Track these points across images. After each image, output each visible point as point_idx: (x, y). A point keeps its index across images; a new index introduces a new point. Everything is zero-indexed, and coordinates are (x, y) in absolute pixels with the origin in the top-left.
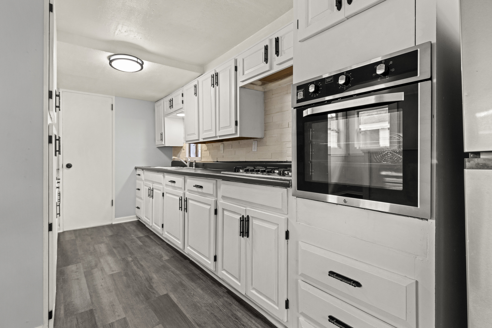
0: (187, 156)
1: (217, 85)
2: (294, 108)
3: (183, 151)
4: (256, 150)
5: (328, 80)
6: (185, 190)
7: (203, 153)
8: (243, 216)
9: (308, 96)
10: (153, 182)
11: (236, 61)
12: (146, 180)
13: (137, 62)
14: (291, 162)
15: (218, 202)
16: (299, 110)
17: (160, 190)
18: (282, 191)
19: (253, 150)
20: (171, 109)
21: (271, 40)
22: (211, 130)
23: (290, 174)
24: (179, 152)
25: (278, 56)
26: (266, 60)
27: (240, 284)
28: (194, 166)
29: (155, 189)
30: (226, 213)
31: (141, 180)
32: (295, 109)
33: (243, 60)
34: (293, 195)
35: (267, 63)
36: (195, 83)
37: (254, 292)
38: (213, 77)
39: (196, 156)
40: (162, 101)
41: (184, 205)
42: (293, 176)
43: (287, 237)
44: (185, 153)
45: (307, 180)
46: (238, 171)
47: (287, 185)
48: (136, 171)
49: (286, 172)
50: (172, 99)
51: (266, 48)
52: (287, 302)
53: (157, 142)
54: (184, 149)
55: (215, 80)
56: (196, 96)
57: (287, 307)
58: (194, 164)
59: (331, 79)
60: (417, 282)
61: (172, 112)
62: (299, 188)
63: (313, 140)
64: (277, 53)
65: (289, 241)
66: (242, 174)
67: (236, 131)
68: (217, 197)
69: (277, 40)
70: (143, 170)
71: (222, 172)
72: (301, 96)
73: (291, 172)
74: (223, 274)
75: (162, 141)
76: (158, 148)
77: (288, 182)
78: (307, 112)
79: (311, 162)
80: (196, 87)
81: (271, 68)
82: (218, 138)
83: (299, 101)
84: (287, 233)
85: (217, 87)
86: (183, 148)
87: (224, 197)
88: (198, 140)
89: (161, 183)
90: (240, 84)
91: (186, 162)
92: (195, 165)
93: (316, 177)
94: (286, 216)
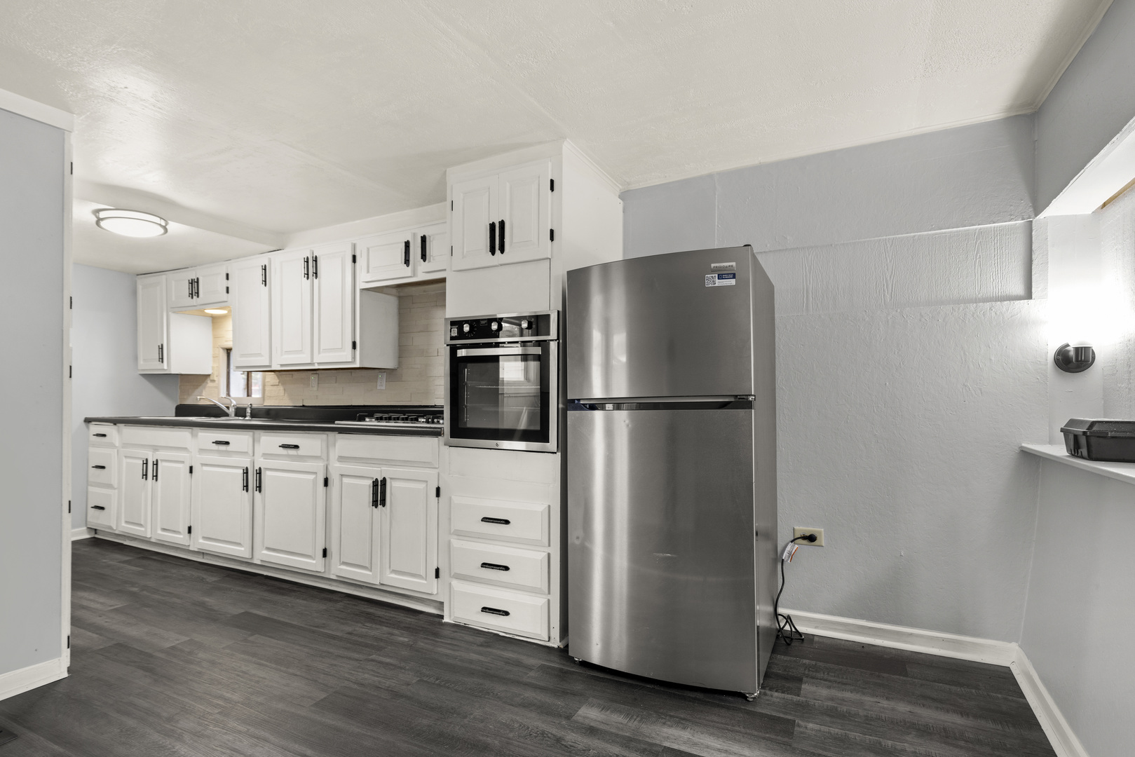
0: (223, 394)
1: (316, 277)
2: (447, 345)
3: (210, 384)
4: (384, 388)
5: (483, 322)
6: (254, 455)
7: (267, 388)
8: (377, 479)
9: (461, 335)
10: (155, 448)
11: (354, 246)
12: (125, 445)
13: (160, 225)
14: (442, 407)
15: (330, 468)
16: (453, 349)
17: (183, 462)
18: (433, 441)
19: (379, 388)
20: (192, 298)
21: (414, 235)
22: (300, 352)
23: (441, 421)
24: (200, 385)
25: (425, 261)
26: (407, 262)
27: (371, 573)
28: (248, 414)
29: (162, 460)
30: (345, 480)
31: (112, 446)
32: (449, 347)
33: (368, 249)
34: (445, 445)
35: (408, 266)
36: (264, 260)
37: (393, 576)
38: (307, 262)
39: (248, 396)
40: (163, 277)
41: (253, 481)
42: (445, 424)
43: (438, 494)
44: (218, 388)
45: (461, 426)
46: (364, 420)
47: (437, 433)
48: (88, 428)
49: (436, 420)
50: (198, 279)
51: (407, 244)
52: (437, 571)
53: (141, 362)
54: (213, 381)
55: (312, 267)
56: (265, 285)
57: (437, 576)
58: (249, 411)
59: (486, 321)
60: (549, 506)
61: (195, 304)
62: (452, 436)
63: (468, 382)
64: (424, 257)
65: (440, 498)
66: (369, 423)
67: (354, 358)
68: (328, 460)
69: (424, 239)
70: (115, 424)
71: (336, 422)
72: (455, 333)
73: (443, 419)
74: (341, 569)
75: (162, 362)
76: (144, 375)
77: (439, 430)
78: (462, 353)
79: (466, 407)
80: (265, 269)
81: (414, 274)
82: (316, 367)
83: (452, 338)
84: (438, 490)
85: (316, 281)
86: (211, 378)
87: (342, 459)
88: (270, 366)
89: (186, 448)
90: (361, 285)
91: (228, 408)
92: (251, 413)
93: (471, 422)
94: (437, 471)
